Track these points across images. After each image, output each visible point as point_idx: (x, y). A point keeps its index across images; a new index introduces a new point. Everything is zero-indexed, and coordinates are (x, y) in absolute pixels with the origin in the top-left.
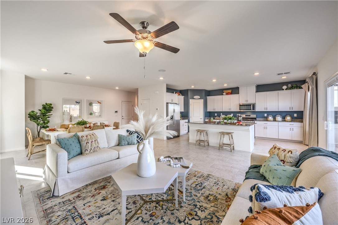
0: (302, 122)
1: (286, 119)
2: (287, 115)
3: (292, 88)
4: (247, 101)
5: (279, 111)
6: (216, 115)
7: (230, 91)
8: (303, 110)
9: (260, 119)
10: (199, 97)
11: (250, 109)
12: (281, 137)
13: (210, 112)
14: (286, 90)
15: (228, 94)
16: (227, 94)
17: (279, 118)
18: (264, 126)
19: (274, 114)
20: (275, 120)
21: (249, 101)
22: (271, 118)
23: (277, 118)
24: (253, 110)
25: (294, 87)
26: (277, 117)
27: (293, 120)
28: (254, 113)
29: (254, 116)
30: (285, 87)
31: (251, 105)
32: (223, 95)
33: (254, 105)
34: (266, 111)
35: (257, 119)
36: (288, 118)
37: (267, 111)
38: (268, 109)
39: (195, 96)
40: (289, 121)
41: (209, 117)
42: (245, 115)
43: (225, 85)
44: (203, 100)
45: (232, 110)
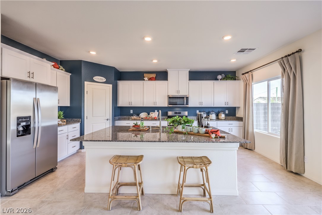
1: (219, 117)
2: (221, 112)
4: (178, 92)
6: (132, 112)
7: (154, 76)
9: (192, 117)
10: (104, 80)
11: (183, 104)
13: (121, 108)
16: (150, 79)
17: (213, 116)
24: (186, 104)
29: (186, 113)
30: (220, 77)
31: (184, 98)
32: (144, 80)
33: (188, 97)
36: (223, 115)
37: (202, 106)
38: (203, 104)
39: (97, 76)
40: (223, 119)
41: (120, 116)
42: (174, 112)
43: (155, 61)
44: (111, 86)
45: (158, 105)
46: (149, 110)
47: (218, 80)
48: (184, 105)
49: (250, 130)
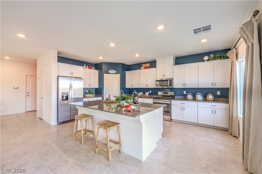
0: (227, 102)
1: (207, 98)
2: (209, 93)
3: (215, 58)
4: (164, 76)
5: (199, 87)
6: (135, 91)
7: (148, 65)
8: (229, 87)
9: (179, 97)
10: (115, 72)
12: (201, 122)
13: (129, 89)
14: (207, 61)
15: (146, 68)
17: (199, 97)
18: (182, 106)
19: (194, 92)
20: (194, 99)
21: (166, 76)
22: (190, 96)
23: (197, 97)
24: (170, 86)
25: (218, 57)
26: (197, 95)
27: (216, 99)
28: (172, 89)
29: (172, 94)
30: (206, 58)
31: (168, 80)
32: (141, 69)
33: (171, 80)
34: (184, 87)
35: (176, 97)
36: (210, 97)
37: (186, 87)
38: (187, 85)
39: (111, 70)
40: (211, 100)
41: (129, 94)
42: (163, 92)
43: (137, 55)
44: (119, 75)
45: (149, 87)
46: (144, 90)
47: (205, 61)
48: (168, 86)
49: (234, 114)
